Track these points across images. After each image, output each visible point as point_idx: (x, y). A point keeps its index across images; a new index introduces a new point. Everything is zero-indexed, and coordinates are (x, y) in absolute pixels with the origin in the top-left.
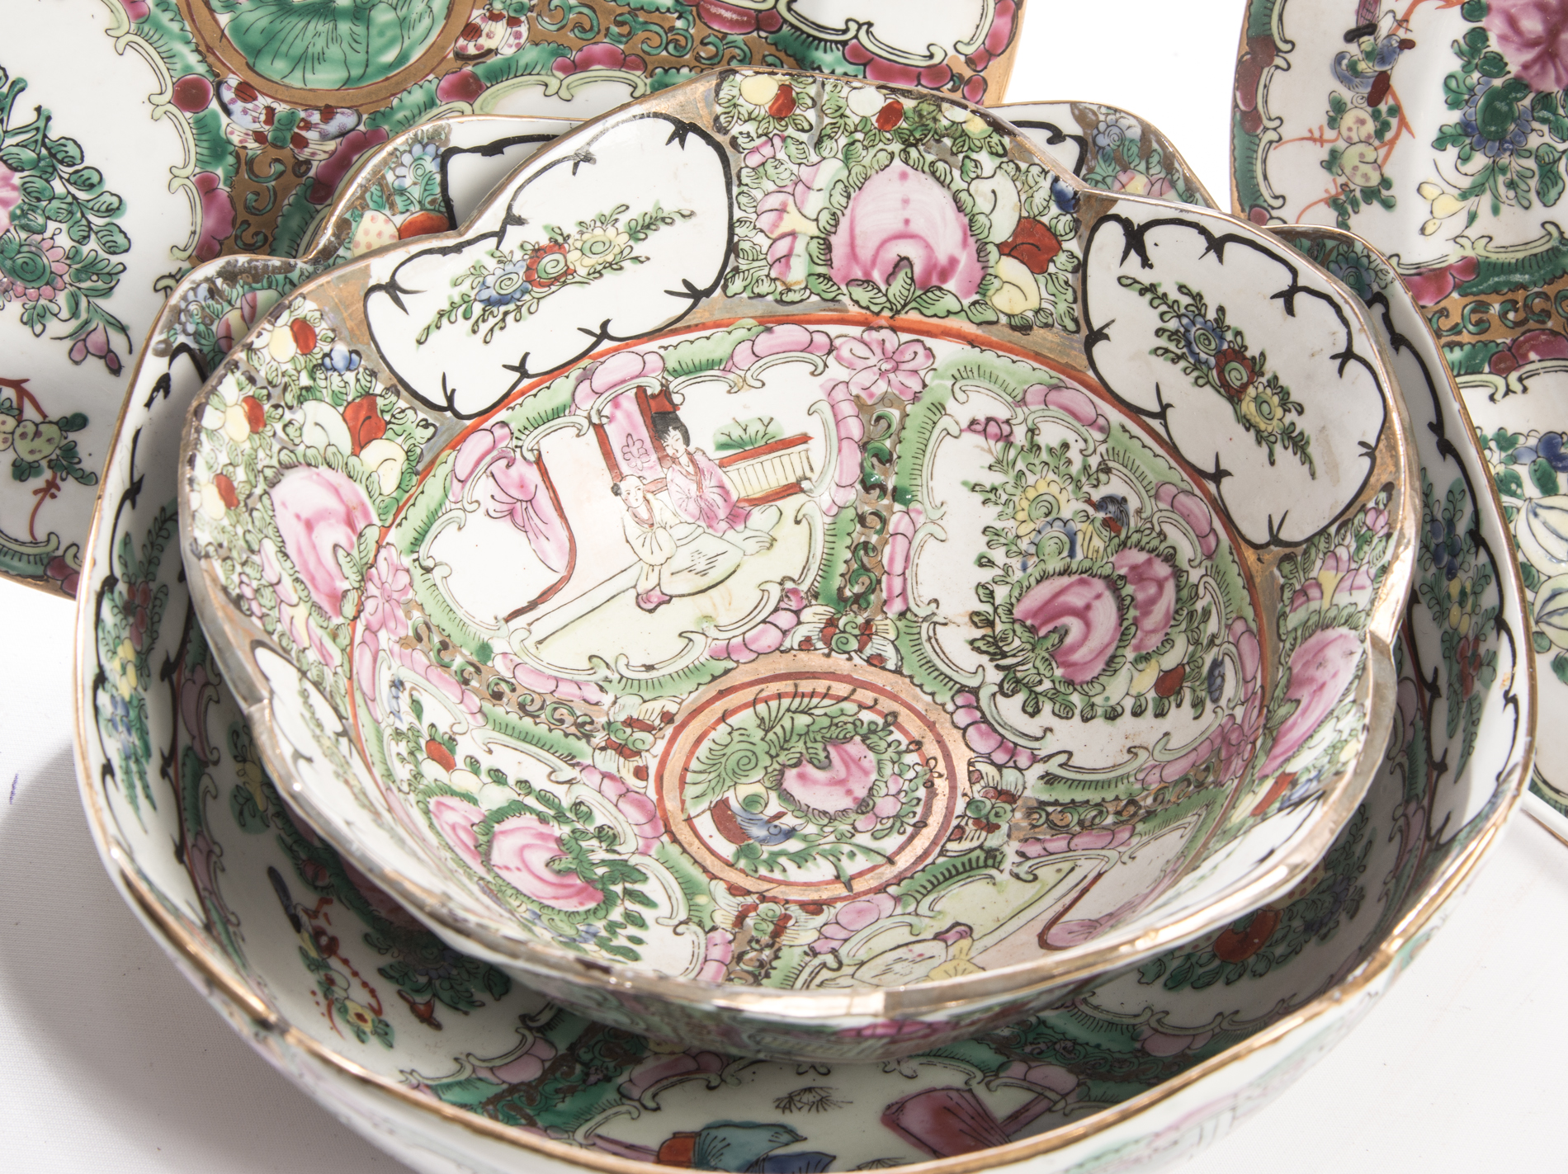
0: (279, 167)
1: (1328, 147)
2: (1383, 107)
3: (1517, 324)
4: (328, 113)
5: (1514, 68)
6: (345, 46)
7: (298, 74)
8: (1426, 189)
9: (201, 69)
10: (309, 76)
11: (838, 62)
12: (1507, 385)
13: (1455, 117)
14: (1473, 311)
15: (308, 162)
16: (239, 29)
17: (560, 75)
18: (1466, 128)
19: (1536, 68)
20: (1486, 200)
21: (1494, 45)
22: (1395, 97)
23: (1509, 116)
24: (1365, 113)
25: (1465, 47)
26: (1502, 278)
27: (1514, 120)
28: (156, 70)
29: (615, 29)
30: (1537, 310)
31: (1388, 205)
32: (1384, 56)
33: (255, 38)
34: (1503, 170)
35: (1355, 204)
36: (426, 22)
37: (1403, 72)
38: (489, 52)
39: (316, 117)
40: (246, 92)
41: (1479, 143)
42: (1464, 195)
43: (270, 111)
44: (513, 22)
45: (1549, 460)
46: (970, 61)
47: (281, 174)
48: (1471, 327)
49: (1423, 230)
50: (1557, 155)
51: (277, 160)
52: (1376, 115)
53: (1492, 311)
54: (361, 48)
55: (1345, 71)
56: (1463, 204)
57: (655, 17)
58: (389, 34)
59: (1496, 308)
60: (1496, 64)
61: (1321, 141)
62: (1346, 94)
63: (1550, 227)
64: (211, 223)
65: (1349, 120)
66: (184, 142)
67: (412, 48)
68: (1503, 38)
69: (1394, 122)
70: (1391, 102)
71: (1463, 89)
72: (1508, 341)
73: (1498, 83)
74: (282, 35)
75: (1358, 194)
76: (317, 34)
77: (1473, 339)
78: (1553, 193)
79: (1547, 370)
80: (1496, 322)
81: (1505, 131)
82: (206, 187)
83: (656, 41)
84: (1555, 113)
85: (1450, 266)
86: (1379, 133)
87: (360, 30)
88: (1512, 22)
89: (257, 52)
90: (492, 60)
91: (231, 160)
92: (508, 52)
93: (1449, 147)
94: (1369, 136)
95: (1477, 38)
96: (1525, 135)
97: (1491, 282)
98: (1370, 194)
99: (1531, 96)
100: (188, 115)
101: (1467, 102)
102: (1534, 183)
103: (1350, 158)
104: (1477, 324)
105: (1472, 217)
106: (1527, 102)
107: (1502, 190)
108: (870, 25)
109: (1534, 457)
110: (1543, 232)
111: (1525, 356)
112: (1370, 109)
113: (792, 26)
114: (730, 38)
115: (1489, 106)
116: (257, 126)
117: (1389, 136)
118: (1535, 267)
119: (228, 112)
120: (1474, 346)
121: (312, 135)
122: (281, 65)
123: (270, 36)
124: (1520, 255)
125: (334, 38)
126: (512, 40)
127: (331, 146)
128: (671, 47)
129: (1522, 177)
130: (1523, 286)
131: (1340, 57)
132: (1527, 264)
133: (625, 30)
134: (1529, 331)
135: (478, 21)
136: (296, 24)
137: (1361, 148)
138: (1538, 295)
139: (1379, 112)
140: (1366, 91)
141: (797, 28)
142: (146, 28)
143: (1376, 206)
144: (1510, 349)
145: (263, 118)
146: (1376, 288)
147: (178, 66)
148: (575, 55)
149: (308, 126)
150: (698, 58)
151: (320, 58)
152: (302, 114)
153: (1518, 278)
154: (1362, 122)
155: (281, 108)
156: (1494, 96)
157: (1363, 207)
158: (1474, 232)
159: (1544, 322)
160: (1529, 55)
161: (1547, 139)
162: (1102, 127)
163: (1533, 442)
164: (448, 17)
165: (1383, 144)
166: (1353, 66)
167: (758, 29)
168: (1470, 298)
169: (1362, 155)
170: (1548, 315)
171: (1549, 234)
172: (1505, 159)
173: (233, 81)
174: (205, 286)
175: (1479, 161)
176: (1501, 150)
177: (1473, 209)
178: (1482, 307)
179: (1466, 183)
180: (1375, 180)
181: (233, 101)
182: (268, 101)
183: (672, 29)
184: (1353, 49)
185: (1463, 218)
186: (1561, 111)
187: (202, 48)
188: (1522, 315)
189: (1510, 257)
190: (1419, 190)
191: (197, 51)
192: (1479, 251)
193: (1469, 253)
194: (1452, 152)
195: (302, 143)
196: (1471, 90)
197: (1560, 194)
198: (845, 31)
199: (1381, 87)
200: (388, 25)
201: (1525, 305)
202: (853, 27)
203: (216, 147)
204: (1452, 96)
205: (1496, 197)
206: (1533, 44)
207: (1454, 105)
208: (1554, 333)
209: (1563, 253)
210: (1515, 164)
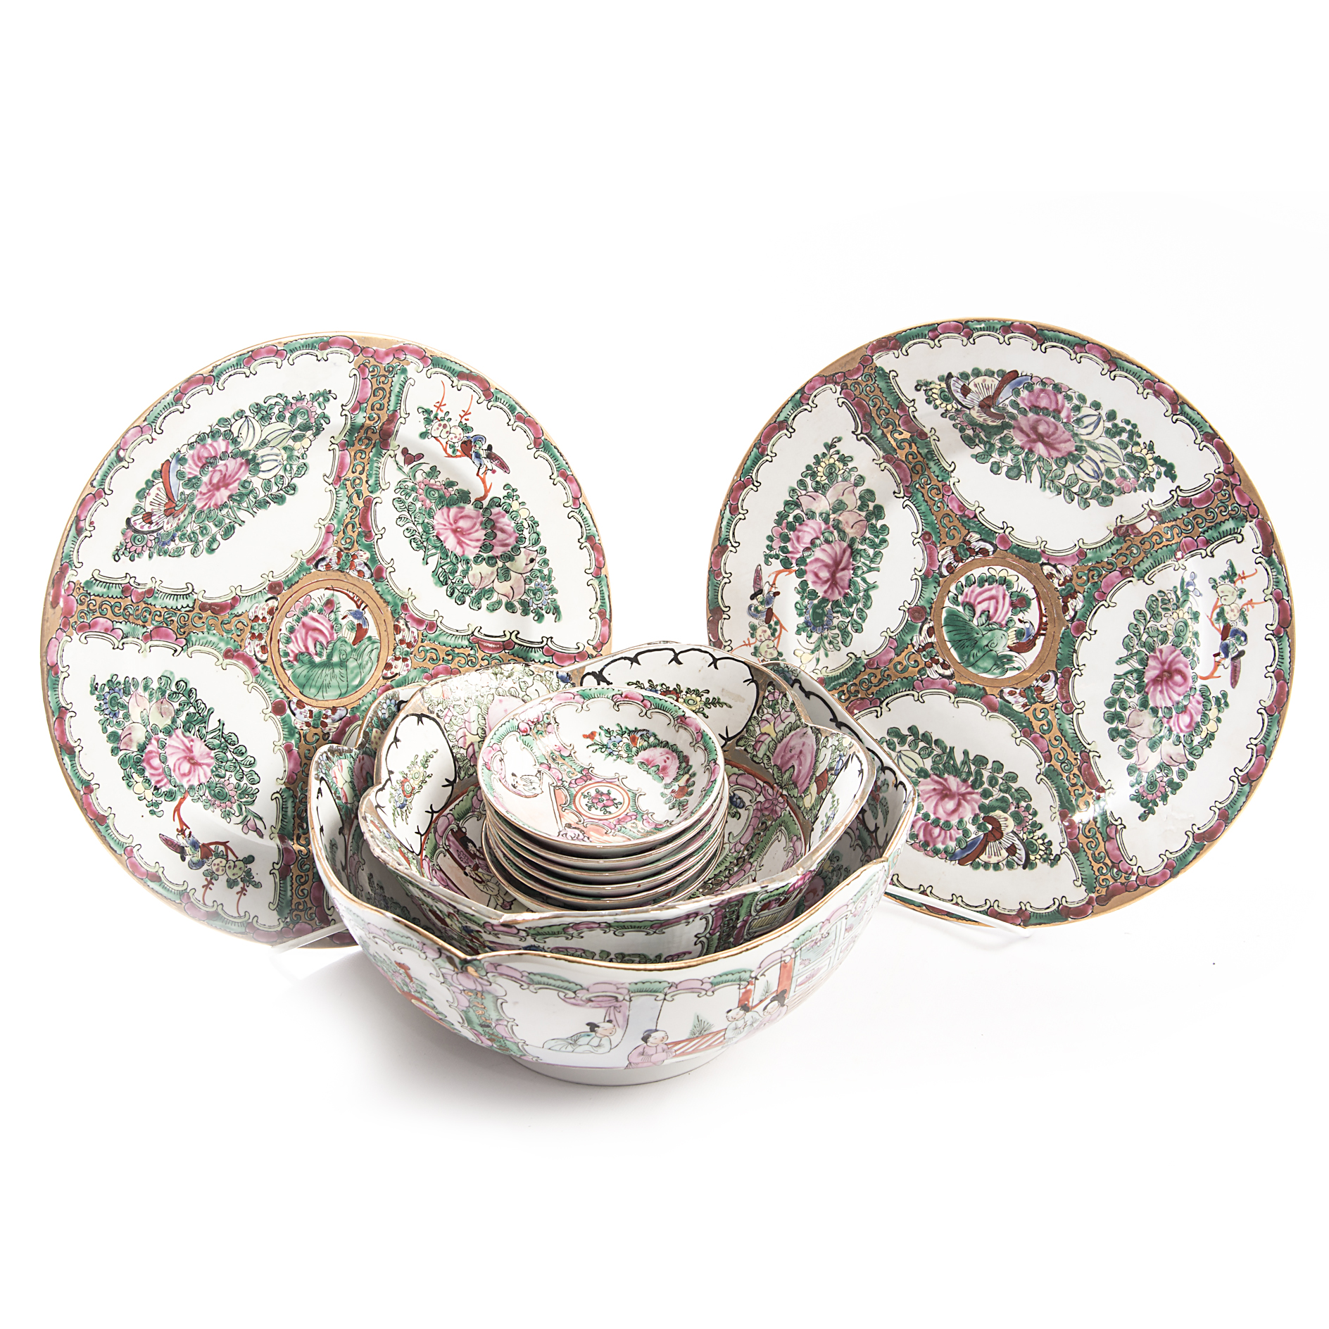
0: (317, 737)
1: (753, 646)
2: (772, 623)
3: (846, 700)
4: (334, 710)
5: (821, 594)
6: (338, 679)
7: (320, 693)
8: (797, 652)
9: (282, 696)
10: (325, 694)
11: (540, 656)
13: (802, 619)
15: (328, 733)
16: (296, 676)
17: (427, 681)
18: (806, 623)
19: (830, 591)
20: (822, 651)
21: (811, 586)
22: (776, 617)
23: (823, 614)
24: (765, 627)
25: (800, 590)
26: (836, 683)
27: (825, 615)
28: (264, 698)
29: (446, 658)
30: (853, 691)
32: (768, 601)
33: (302, 680)
34: (826, 638)
36: (370, 664)
37: (777, 606)
38: (397, 674)
39: (329, 713)
40: (300, 704)
41: (814, 629)
42: (813, 652)
43: (311, 712)
44: (405, 660)
46: (594, 648)
47: (318, 740)
50: (846, 624)
51: (316, 734)
52: (770, 627)
54: (345, 679)
55: (754, 612)
56: (813, 655)
57: (461, 650)
58: (355, 672)
61: (750, 645)
62: (756, 622)
63: (850, 655)
64: (292, 766)
65: (759, 632)
66: (278, 729)
67: (365, 677)
68: (814, 582)
69: (778, 628)
70: (775, 619)
71: (803, 608)
73: (816, 602)
74: (312, 677)
76: (327, 675)
78: (848, 640)
79: (863, 715)
81: (823, 621)
82: (288, 749)
83: (463, 661)
84: (842, 608)
86: (773, 634)
87: (343, 671)
88: (816, 575)
89: (303, 686)
90: (397, 678)
91: (297, 736)
92: (404, 673)
93: (802, 633)
95: (804, 585)
96: (831, 620)
97: (832, 685)
99: (830, 603)
100: (279, 717)
101: (805, 612)
102: (839, 639)
103: (763, 648)
105: (818, 660)
106: (829, 606)
107: (827, 645)
108: (552, 638)
110: (848, 658)
113: (519, 644)
114: (493, 656)
115: (814, 612)
116: (306, 720)
117: (777, 634)
118: (848, 673)
119: (294, 714)
121: (328, 721)
122: (313, 691)
123: (308, 679)
124: (841, 671)
125: (334, 677)
126: (405, 668)
127: (337, 725)
128: (470, 663)
129: (834, 638)
130: (845, 683)
131: (750, 607)
132: (844, 673)
133: (450, 657)
134: (852, 701)
135: (390, 661)
136: (317, 671)
138: (852, 685)
140: (764, 618)
141: (521, 645)
142: (259, 679)
145: (308, 715)
146: (793, 678)
147: (273, 696)
148: (431, 672)
149: (327, 717)
150: (481, 666)
151: (329, 686)
152: (324, 712)
153: (842, 680)
154: (765, 631)
155: (315, 710)
156: (815, 607)
158: (820, 666)
159: (857, 696)
160: (826, 587)
161: (841, 619)
164: (378, 661)
165: (776, 638)
166: (756, 609)
167: (504, 649)
170: (858, 692)
171: (851, 658)
172: (825, 633)
173: (295, 700)
174: (325, 755)
175: (816, 636)
176: (823, 629)
177: (818, 657)
179: (812, 647)
181: (296, 709)
182: (310, 708)
183: (469, 655)
185: (814, 661)
186: (844, 606)
187: (282, 687)
188: (847, 696)
189: (837, 673)
190: (794, 653)
191: (280, 688)
192: (824, 674)
193: (820, 675)
194: (804, 634)
195: (324, 725)
196: (806, 607)
197: (851, 640)
198: (542, 642)
199: (770, 613)
200: (354, 668)
201: (848, 691)
202: (545, 640)
203: (291, 731)
204: (799, 611)
205: (825, 649)
206: (826, 582)
207: (800, 615)
208: (862, 699)
209: (858, 664)
210: (830, 633)
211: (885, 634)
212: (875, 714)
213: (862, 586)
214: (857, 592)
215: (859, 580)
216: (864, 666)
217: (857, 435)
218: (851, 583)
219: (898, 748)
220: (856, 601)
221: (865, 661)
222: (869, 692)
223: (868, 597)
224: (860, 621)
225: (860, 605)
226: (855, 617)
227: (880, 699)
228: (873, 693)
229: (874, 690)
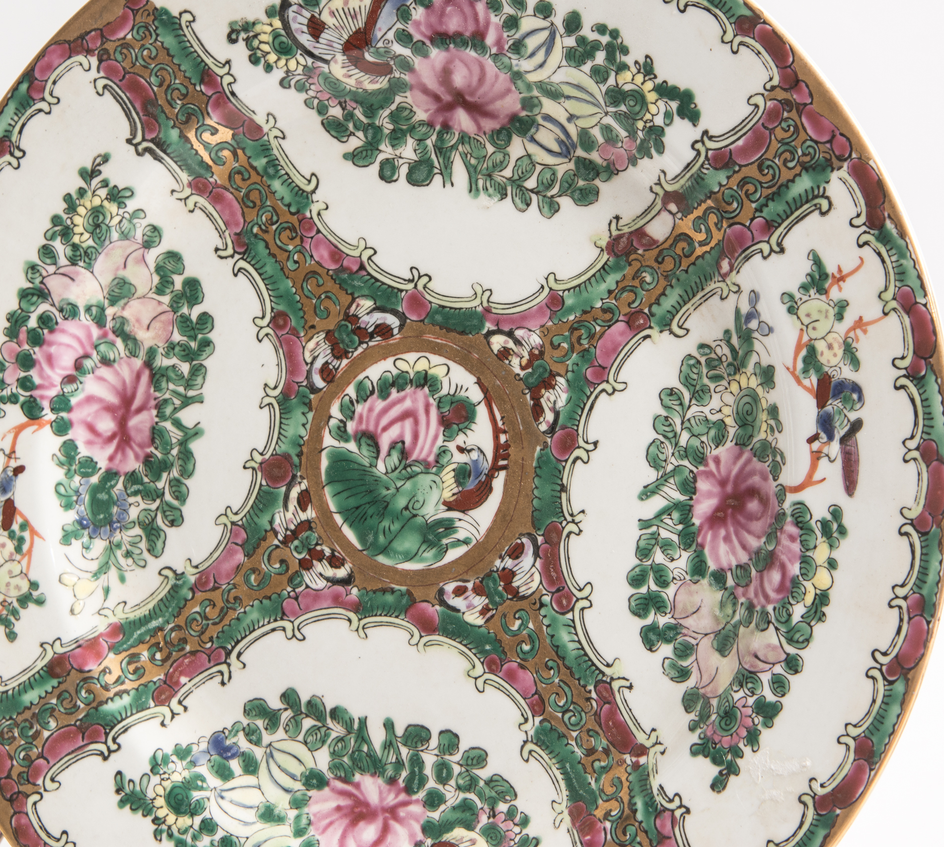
2: (15, 527)
3: (164, 661)
5: (103, 464)
8: (66, 578)
12: (172, 711)
13: (71, 516)
14: (129, 663)
18: (80, 522)
19: (119, 456)
20: (113, 573)
21: (84, 451)
22: (22, 515)
23: (111, 502)
25: (63, 459)
26: (143, 629)
27: (115, 503)
30: (175, 641)
31: (40, 602)
34: (119, 546)
35: (15, 613)
41: (94, 531)
42: (96, 575)
45: (220, 754)
48: (130, 677)
49: (72, 611)
50: (153, 514)
52: (12, 536)
53: (143, 659)
56: (97, 583)
59: (145, 655)
60: (89, 465)
68: (89, 443)
69: (26, 535)
70: (20, 520)
71: (71, 492)
72: (162, 677)
73: (95, 480)
75: (16, 604)
77: (136, 685)
78: (159, 544)
79: (196, 686)
80: (149, 666)
81: (111, 515)
84: (142, 484)
85: (101, 635)
86: (18, 549)
88: (91, 428)
93: (73, 541)
94: (11, 554)
95: (69, 448)
96: (126, 511)
97: (135, 636)
98: (24, 600)
99: (122, 479)
101: (76, 502)
102: (143, 545)
104: (135, 671)
105: (107, 591)
106: (120, 486)
109: (208, 757)
110: (162, 578)
111: (177, 683)
112: (6, 533)
115: (94, 502)
117: (25, 547)
118: (164, 609)
120: (137, 689)
124: (150, 606)
129: (133, 544)
130: (160, 629)
132: (157, 610)
134: (175, 661)
137: (8, 566)
138: (172, 630)
139: (13, 532)
143: (32, 606)
144: (165, 682)
153: (154, 624)
156: (95, 490)
157: (22, 612)
158: (111, 602)
159: (183, 649)
160: (111, 449)
161: (143, 506)
163: (204, 746)
165: (24, 556)
168: (124, 654)
169: (10, 572)
170: (184, 641)
171: (167, 577)
172: (117, 537)
175: (99, 545)
176: (113, 530)
177: (106, 584)
178: (134, 658)
179: (94, 566)
180: (25, 587)
185: (100, 593)
186: (146, 480)
188: (166, 651)
189: (144, 611)
190: (60, 581)
192: (119, 617)
193: (113, 620)
194: (76, 544)
196: (77, 492)
197: (164, 543)
201: (166, 643)
206: (110, 439)
207: (68, 506)
208: (193, 653)
209: (181, 587)
210: (125, 537)
211: (223, 519)
212: (219, 679)
213: (175, 435)
214: (167, 447)
215: (168, 425)
216: (191, 589)
217: (136, 146)
218: (156, 434)
219: (267, 738)
220: (165, 466)
221: (192, 579)
222: (205, 637)
223: (186, 456)
224: (176, 503)
225: (175, 473)
226: (168, 497)
227: (224, 648)
228: (211, 639)
229: (213, 631)
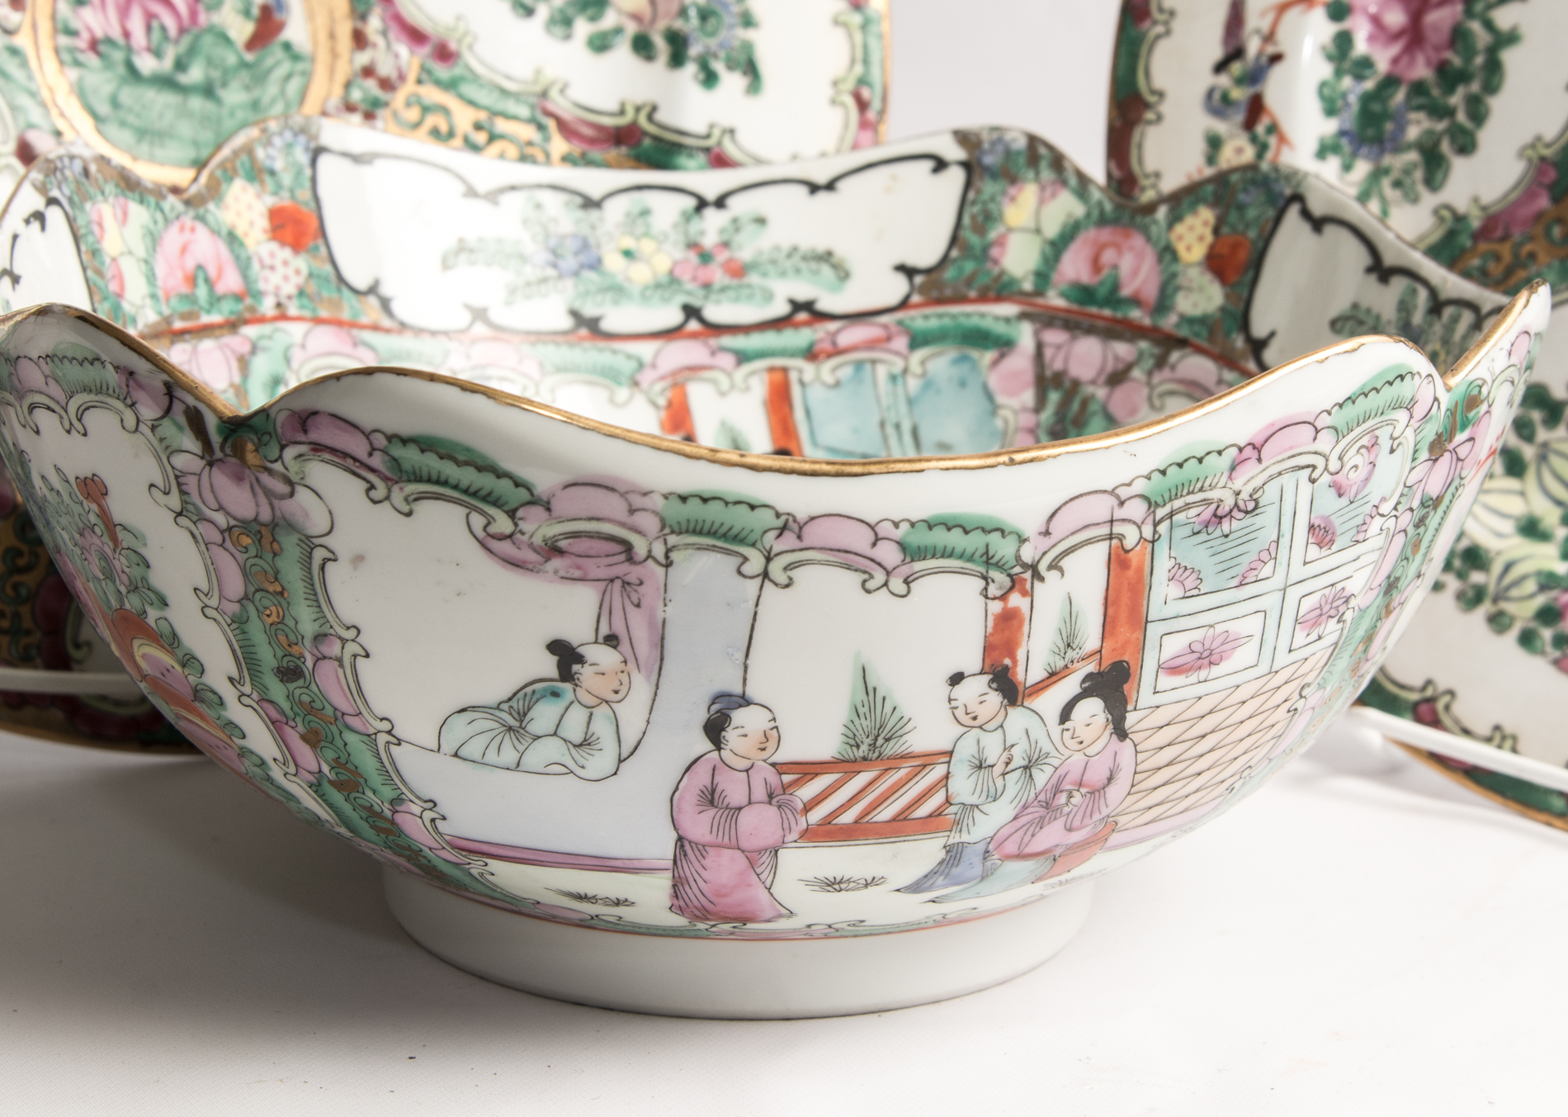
9: (45, 124)
11: (702, 168)
16: (87, 89)
24: (1242, 140)
32: (1255, 76)
37: (1274, 90)
44: (369, 116)
54: (211, 127)
55: (1218, 104)
57: (512, 126)
58: (241, 117)
63: (1441, 211)
65: (1226, 150)
74: (130, 102)
76: (165, 108)
87: (210, 109)
107: (1388, 191)
108: (732, 130)
113: (653, 137)
114: (589, 155)
122: (128, 134)
123: (119, 103)
125: (184, 114)
131: (1210, 94)
135: (333, 113)
136: (142, 93)
140: (1240, 117)
141: (657, 138)
147: (22, 118)
162: (986, 146)
166: (1226, 99)
167: (619, 146)
183: (530, 141)
184: (1224, 80)
187: (48, 103)
191: (44, 105)
198: (708, 137)
199: (1256, 108)
200: (238, 107)
202: (716, 131)
204: (1328, 103)
205: (1383, 197)
